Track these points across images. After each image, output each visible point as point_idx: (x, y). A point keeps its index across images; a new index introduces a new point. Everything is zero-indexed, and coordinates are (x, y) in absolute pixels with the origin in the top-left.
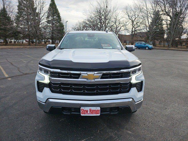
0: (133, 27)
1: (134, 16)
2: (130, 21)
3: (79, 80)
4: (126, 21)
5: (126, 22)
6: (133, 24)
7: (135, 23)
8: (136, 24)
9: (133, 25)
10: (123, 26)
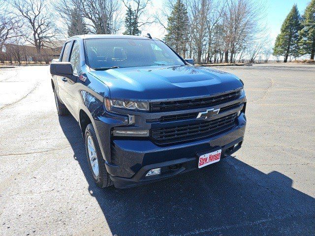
6: (33, 26)
8: (39, 26)
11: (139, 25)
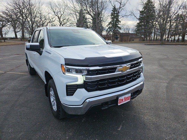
0: (61, 24)
1: (59, 13)
2: (57, 17)
3: (115, 73)
4: (52, 17)
5: (52, 19)
6: (60, 20)
7: (61, 20)
8: (63, 20)
9: (60, 22)
10: (49, 22)
11: (119, 17)
